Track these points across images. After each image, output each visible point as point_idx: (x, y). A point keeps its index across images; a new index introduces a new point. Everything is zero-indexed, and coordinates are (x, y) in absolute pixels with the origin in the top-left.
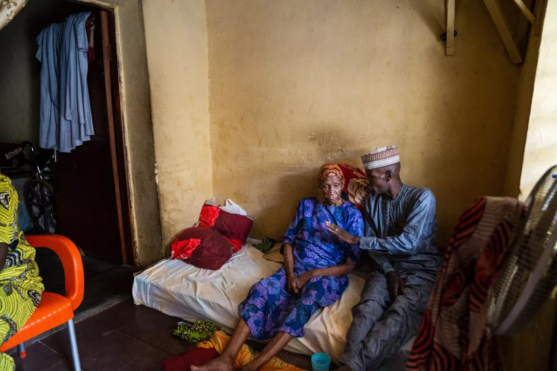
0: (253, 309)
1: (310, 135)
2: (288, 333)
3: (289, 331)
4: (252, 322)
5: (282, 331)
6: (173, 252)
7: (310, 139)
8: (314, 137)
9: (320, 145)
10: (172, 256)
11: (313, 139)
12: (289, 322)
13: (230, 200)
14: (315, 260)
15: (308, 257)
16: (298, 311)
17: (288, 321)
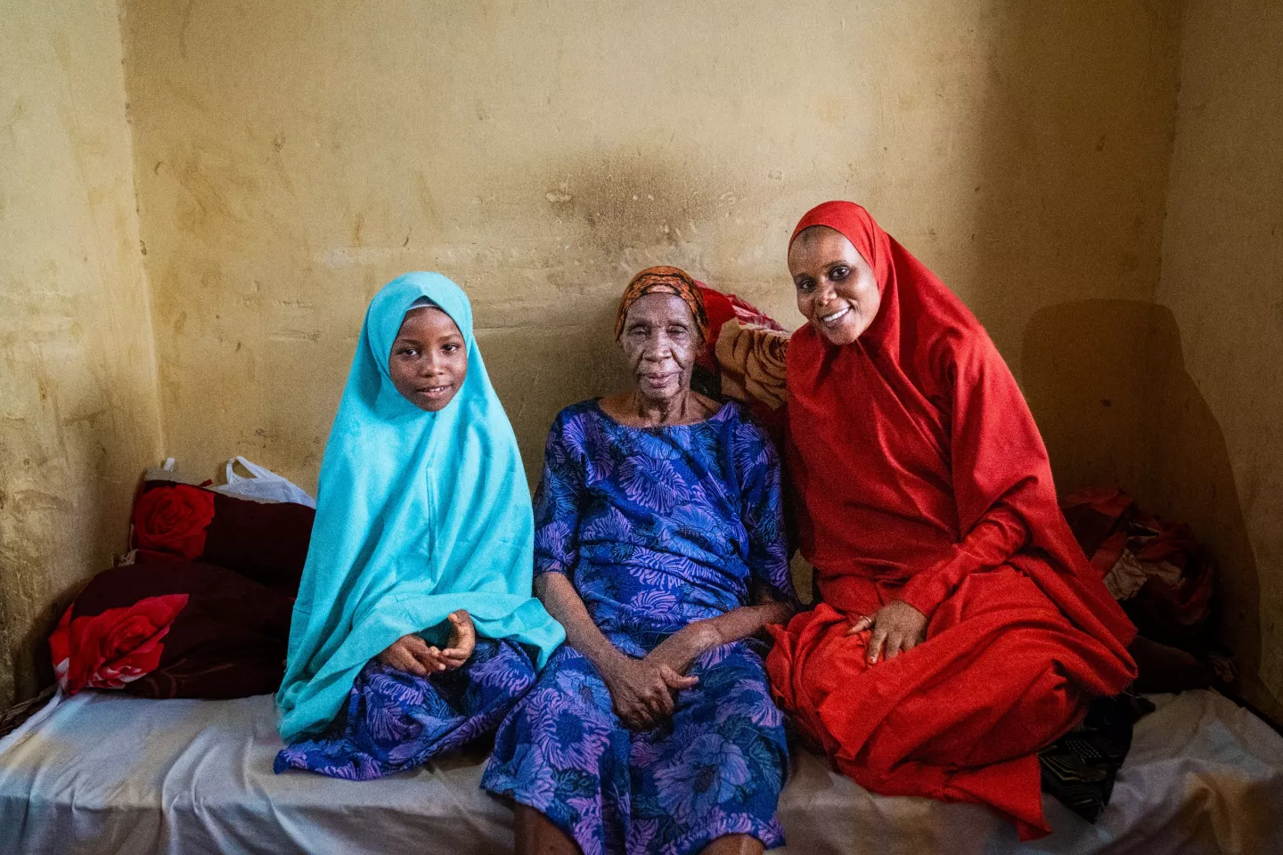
0: (576, 785)
1: (552, 191)
2: (749, 833)
3: (749, 827)
4: (589, 836)
5: (726, 835)
6: (63, 666)
7: (553, 204)
8: (567, 198)
9: (592, 222)
10: (64, 682)
11: (564, 203)
12: (734, 799)
13: (242, 459)
14: (674, 590)
15: (648, 588)
16: (745, 753)
17: (725, 796)
